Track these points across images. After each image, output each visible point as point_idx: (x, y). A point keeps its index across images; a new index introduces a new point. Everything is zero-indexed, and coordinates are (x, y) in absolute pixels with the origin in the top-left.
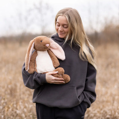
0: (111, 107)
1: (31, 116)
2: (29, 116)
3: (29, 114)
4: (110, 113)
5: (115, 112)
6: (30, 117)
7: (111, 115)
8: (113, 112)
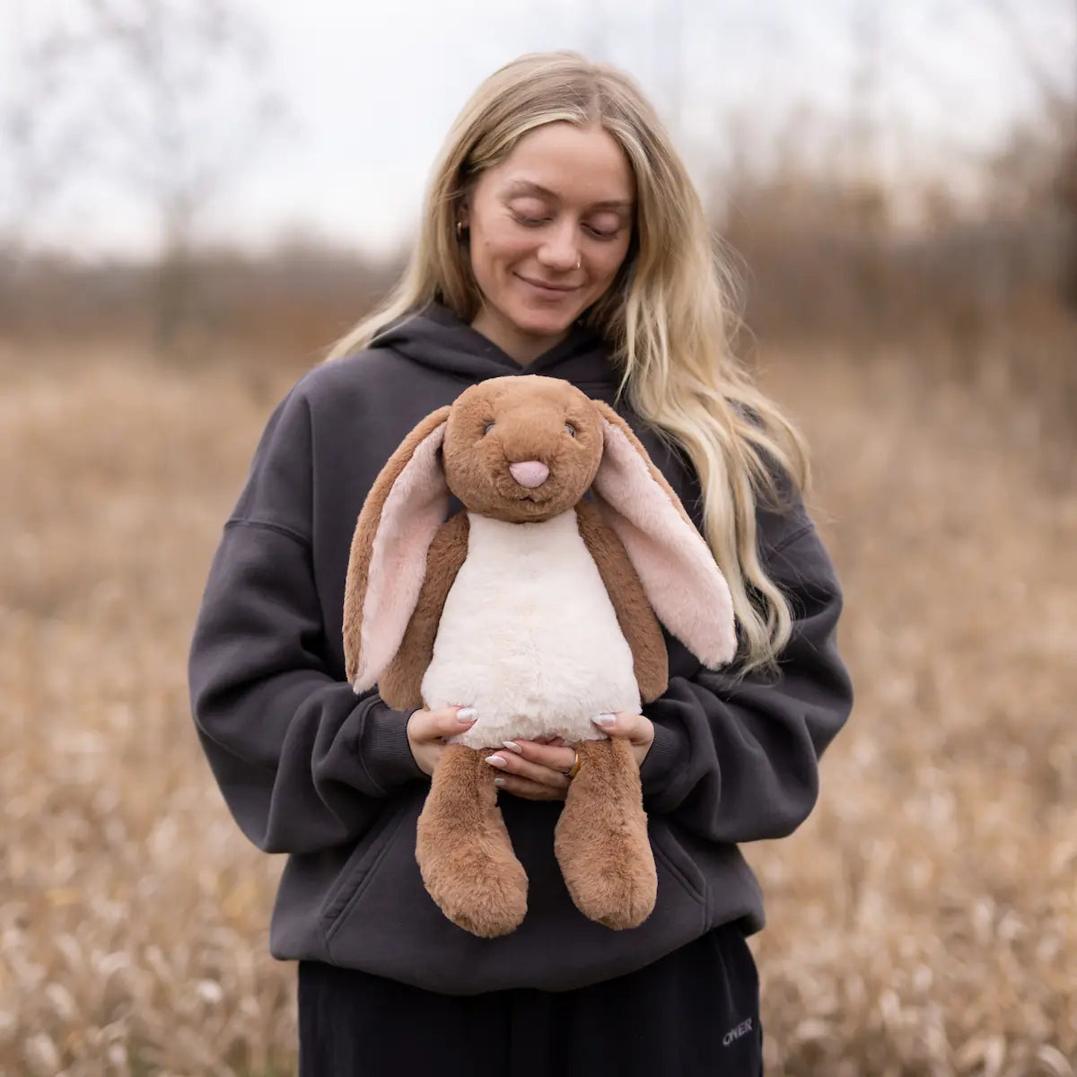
0: (830, 948)
1: (118, 1055)
2: (98, 1053)
3: (96, 1036)
4: (827, 1004)
5: (874, 989)
6: (106, 1060)
7: (836, 1018)
8: (856, 989)
